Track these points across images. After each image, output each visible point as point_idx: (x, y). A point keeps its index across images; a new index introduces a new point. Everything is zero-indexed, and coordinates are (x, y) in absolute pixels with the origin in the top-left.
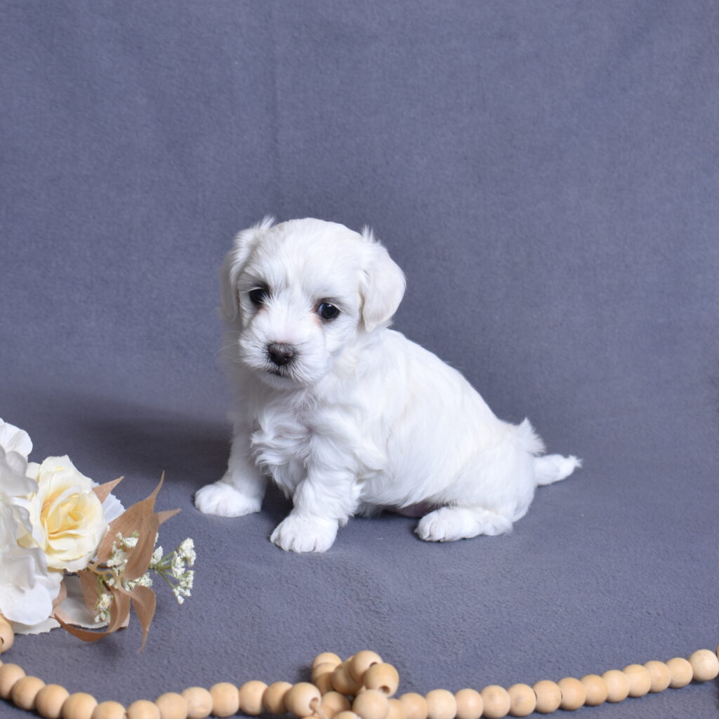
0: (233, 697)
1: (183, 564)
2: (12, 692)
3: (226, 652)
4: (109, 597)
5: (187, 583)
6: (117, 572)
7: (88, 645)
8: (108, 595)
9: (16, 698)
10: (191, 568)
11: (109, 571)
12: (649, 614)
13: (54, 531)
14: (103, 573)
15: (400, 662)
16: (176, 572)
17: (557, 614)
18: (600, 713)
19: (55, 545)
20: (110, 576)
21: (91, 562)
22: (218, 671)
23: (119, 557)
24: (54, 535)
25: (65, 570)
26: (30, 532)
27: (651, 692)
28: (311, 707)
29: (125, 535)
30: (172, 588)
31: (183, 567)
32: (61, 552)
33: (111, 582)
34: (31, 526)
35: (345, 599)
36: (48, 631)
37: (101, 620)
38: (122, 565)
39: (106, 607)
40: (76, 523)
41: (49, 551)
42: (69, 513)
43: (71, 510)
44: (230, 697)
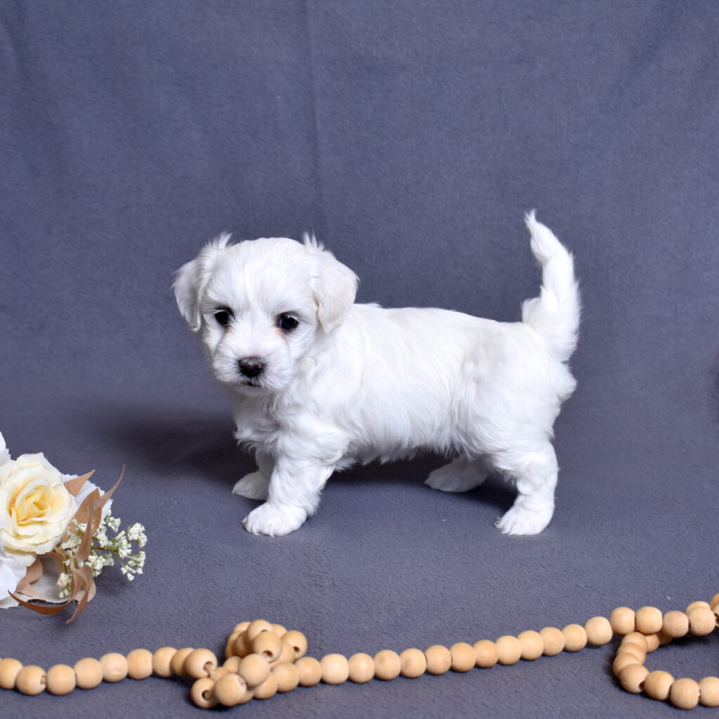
0: (146, 662)
1: (130, 546)
3: (168, 623)
4: (67, 576)
5: (138, 562)
6: (71, 554)
7: (48, 617)
8: (66, 574)
10: (142, 549)
11: (67, 553)
13: (24, 518)
14: (63, 555)
16: (122, 553)
19: (22, 531)
20: (68, 557)
21: (57, 546)
23: (73, 541)
24: (24, 521)
25: (34, 552)
28: (205, 668)
29: (80, 521)
30: (121, 567)
31: (129, 548)
32: (27, 537)
33: (67, 563)
35: (298, 575)
36: (17, 605)
37: (63, 596)
38: (76, 547)
39: (65, 584)
40: (41, 512)
41: (17, 536)
42: (35, 503)
43: (37, 501)
44: (143, 662)
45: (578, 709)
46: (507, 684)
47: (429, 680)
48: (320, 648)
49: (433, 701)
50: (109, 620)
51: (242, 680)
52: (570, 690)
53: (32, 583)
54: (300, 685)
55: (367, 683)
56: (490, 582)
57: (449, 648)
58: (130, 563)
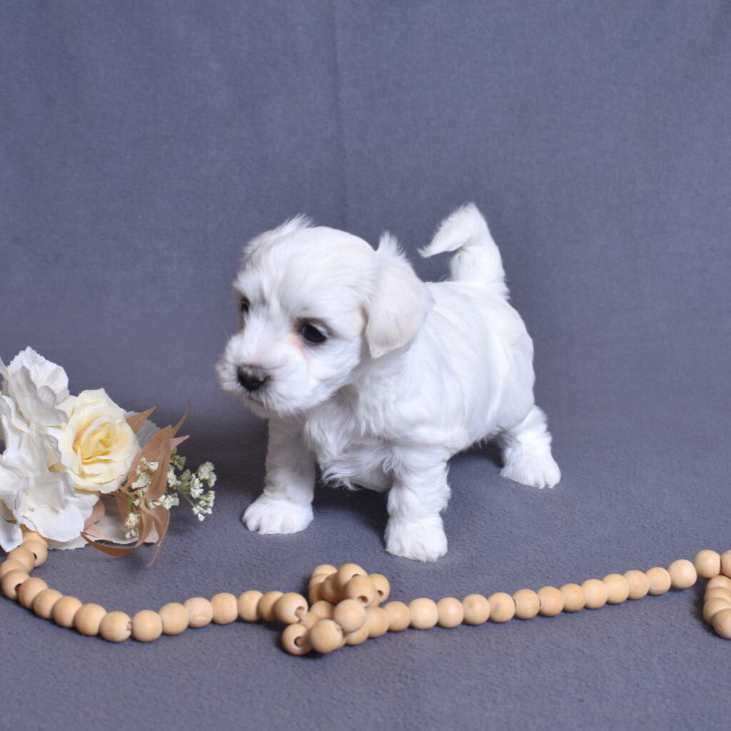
0: (232, 606)
1: (202, 485)
2: (33, 603)
3: (240, 564)
4: (136, 516)
5: (208, 502)
6: (141, 493)
7: (117, 559)
8: (135, 514)
9: (36, 608)
10: (212, 489)
11: (135, 492)
12: (644, 527)
13: (87, 457)
14: (131, 494)
15: (396, 573)
16: (194, 493)
17: (556, 526)
18: (577, 619)
19: (88, 469)
20: (137, 496)
21: (123, 484)
22: (229, 583)
23: (143, 480)
24: (88, 460)
25: (99, 492)
26: (60, 458)
27: (629, 599)
28: (296, 614)
29: (148, 460)
30: (192, 507)
31: (201, 488)
32: (93, 475)
33: (137, 502)
34: (60, 453)
36: (83, 546)
37: (131, 537)
38: (145, 486)
39: (134, 524)
40: (107, 450)
41: (83, 475)
42: (101, 441)
43: (102, 438)
44: (228, 606)
45: (675, 655)
46: (597, 629)
47: (519, 626)
48: (401, 591)
49: (527, 647)
50: (180, 560)
51: (338, 626)
52: (664, 635)
53: (96, 523)
54: (389, 631)
55: (455, 628)
56: (556, 523)
57: (536, 592)
58: (201, 503)
